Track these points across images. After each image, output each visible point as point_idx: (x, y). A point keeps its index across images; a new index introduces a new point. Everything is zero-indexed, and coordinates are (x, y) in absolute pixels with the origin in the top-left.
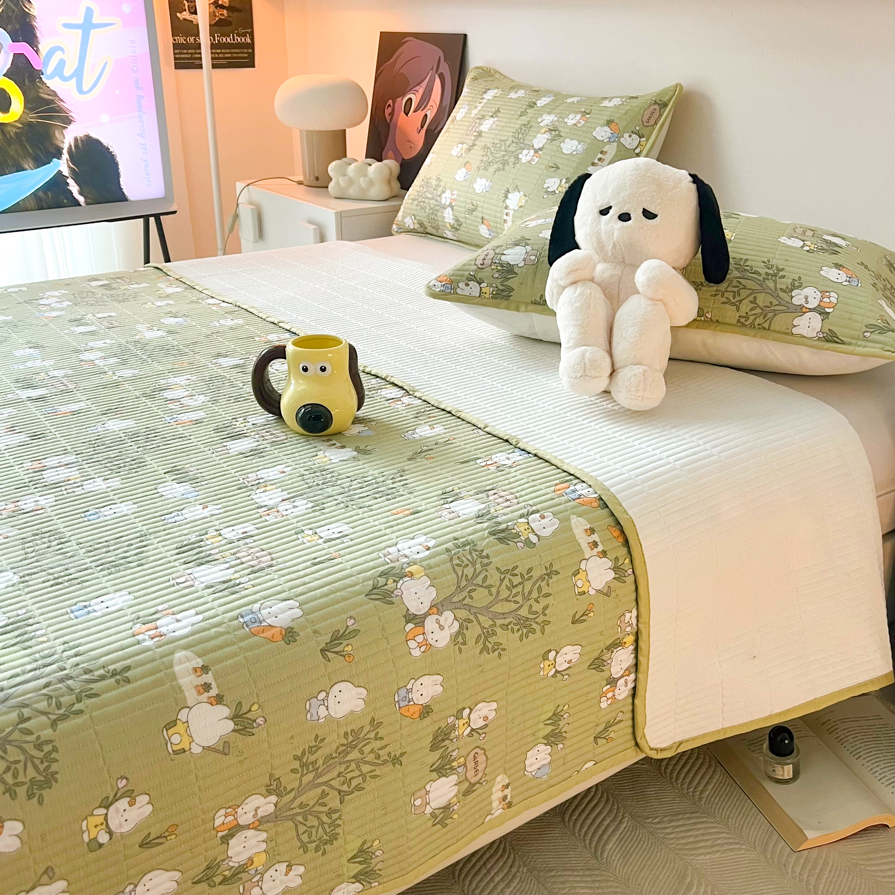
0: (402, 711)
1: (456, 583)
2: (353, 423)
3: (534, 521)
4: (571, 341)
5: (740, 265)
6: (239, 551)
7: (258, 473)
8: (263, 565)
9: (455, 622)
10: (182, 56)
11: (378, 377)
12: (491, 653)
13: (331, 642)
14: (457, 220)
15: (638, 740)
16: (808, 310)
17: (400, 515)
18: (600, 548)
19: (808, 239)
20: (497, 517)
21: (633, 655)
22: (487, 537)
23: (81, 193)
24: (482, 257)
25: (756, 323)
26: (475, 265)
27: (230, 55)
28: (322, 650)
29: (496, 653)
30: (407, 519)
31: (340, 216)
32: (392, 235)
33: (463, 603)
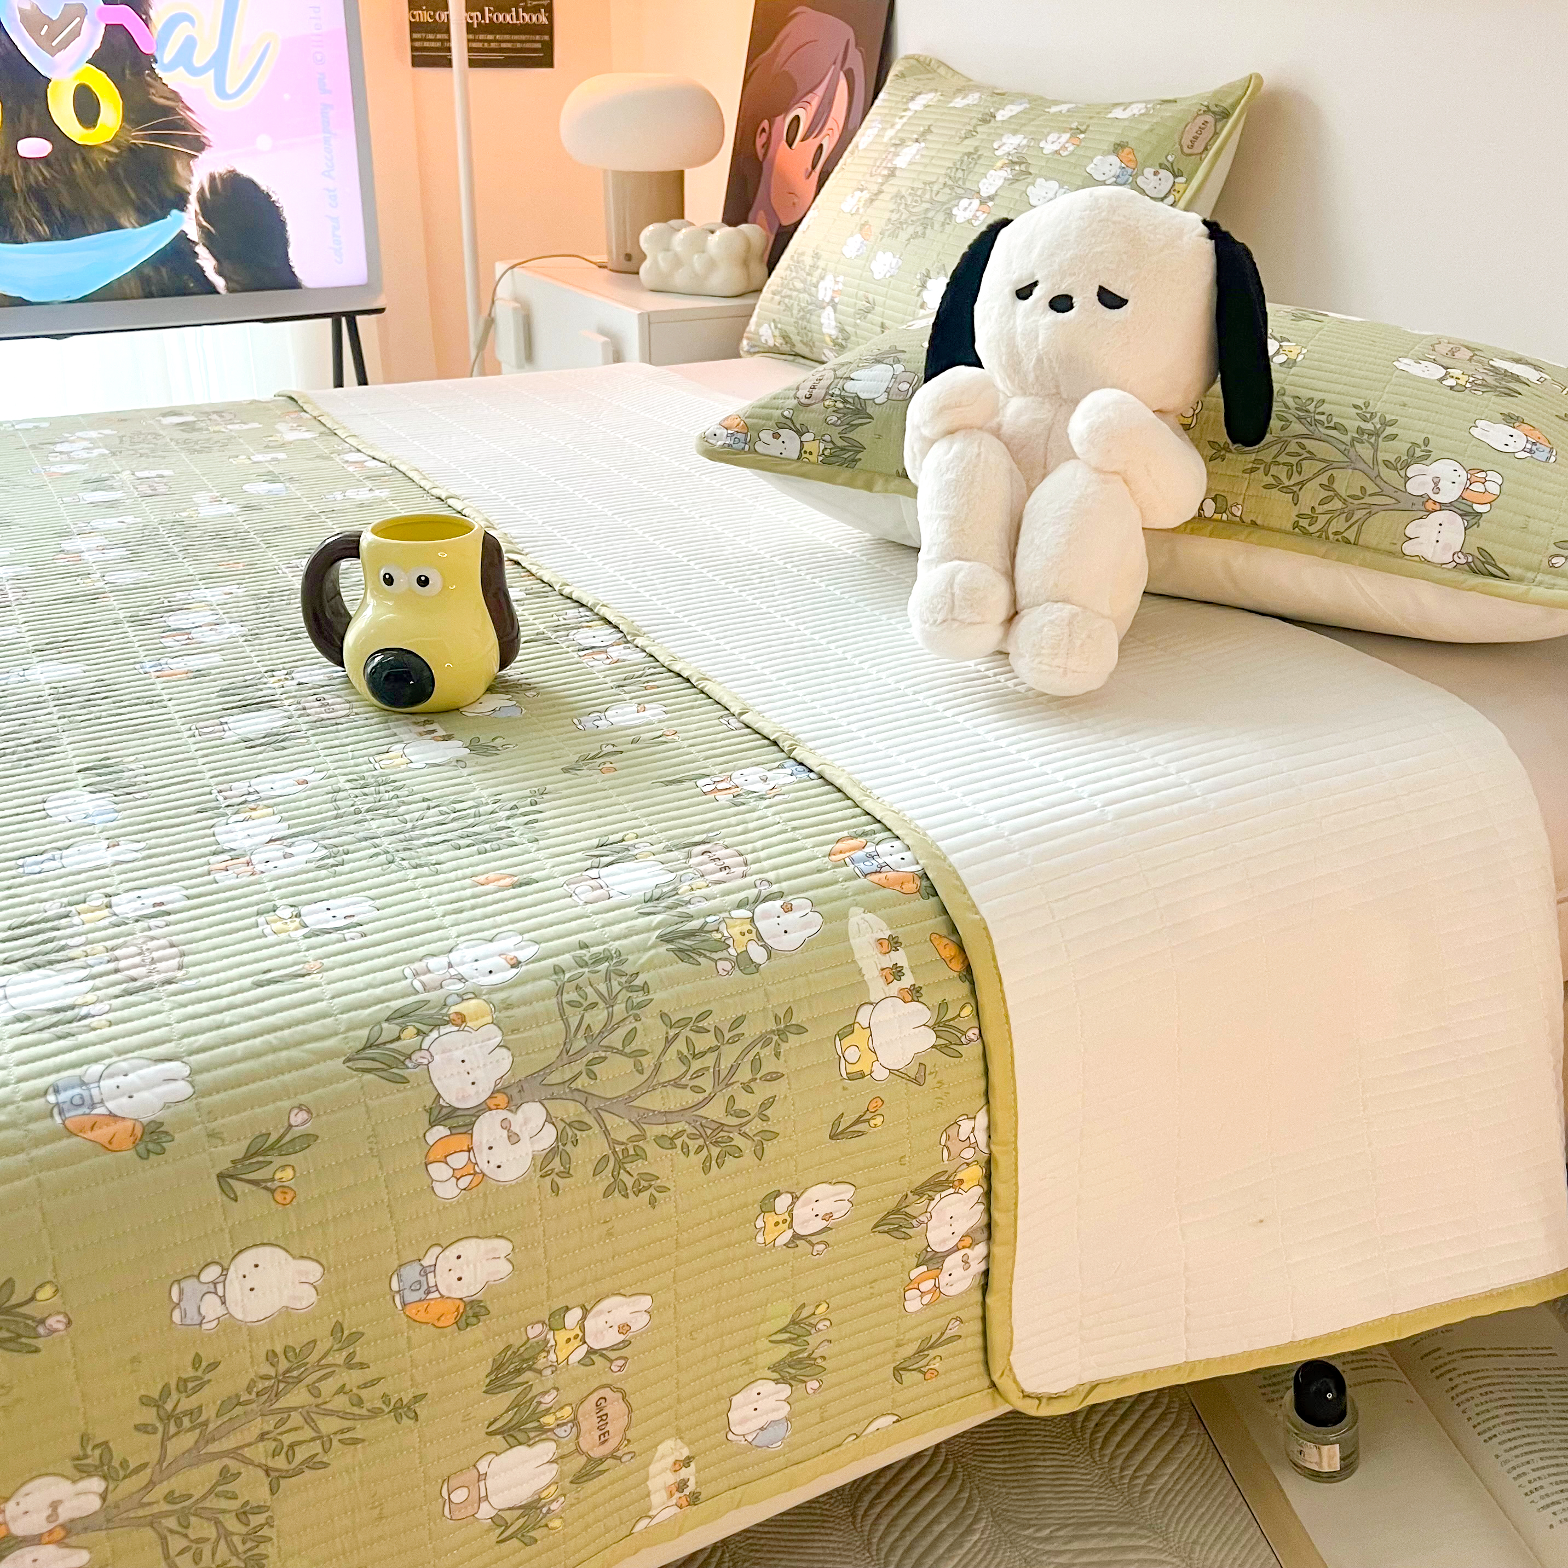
0: (411, 1311)
1: (561, 1042)
2: (490, 691)
3: (766, 916)
5: (1308, 411)
6: (125, 942)
7: (253, 781)
8: (156, 978)
9: (549, 1127)
10: (426, 44)
11: (583, 605)
12: (631, 1195)
13: (246, 1157)
14: (842, 330)
15: (995, 1378)
16: (1437, 507)
17: (490, 887)
18: (908, 980)
19: (1459, 365)
20: (689, 902)
21: (981, 1207)
22: (654, 946)
23: (220, 273)
24: (810, 384)
25: (1331, 530)
26: (795, 397)
27: (509, 45)
28: (221, 1176)
29: (645, 1195)
30: (499, 896)
31: (649, 320)
32: (739, 356)
33: (573, 1086)
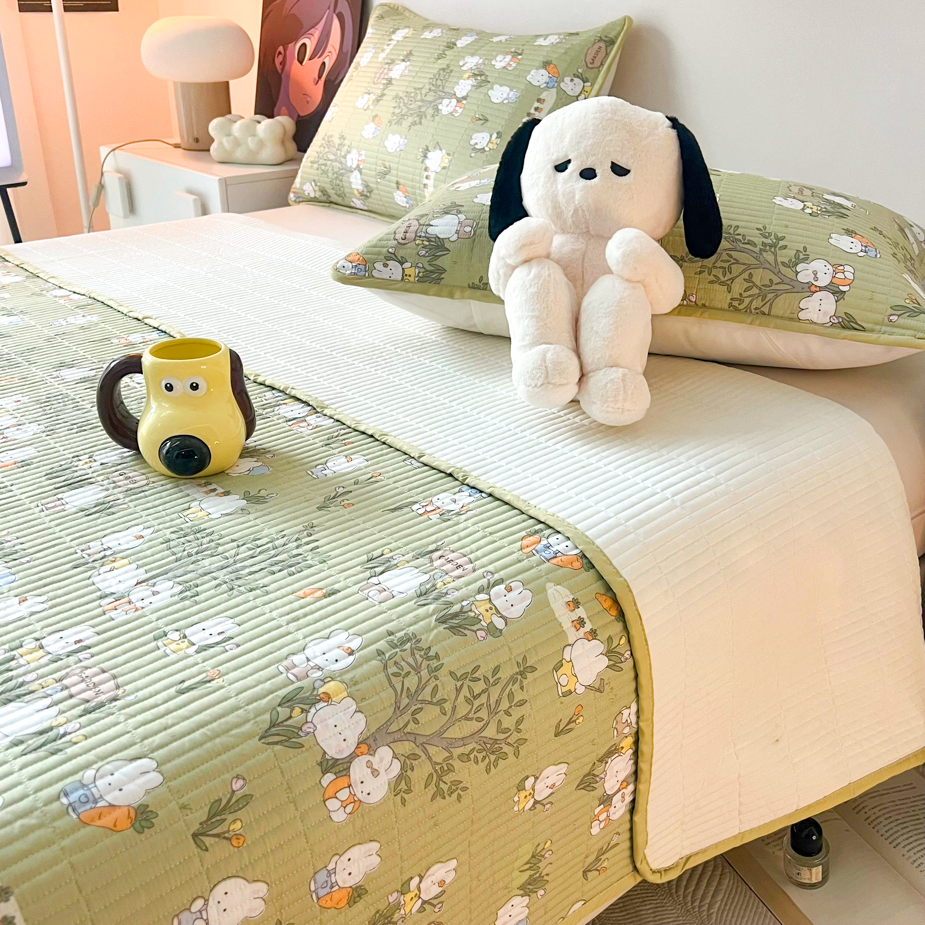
0: (323, 902)
1: (393, 702)
2: (241, 456)
3: (498, 596)
4: (527, 338)
5: (730, 233)
6: (67, 674)
7: (104, 540)
8: (103, 698)
9: (395, 761)
11: (274, 389)
12: (447, 797)
13: (209, 819)
14: (367, 186)
15: (638, 865)
16: (818, 289)
17: (309, 599)
18: (588, 627)
19: (808, 199)
20: (447, 593)
21: (632, 761)
22: (435, 627)
24: (403, 230)
25: (753, 307)
26: (395, 239)
28: (195, 836)
29: (455, 795)
30: (318, 604)
31: (225, 183)
32: (289, 205)
33: (405, 731)
